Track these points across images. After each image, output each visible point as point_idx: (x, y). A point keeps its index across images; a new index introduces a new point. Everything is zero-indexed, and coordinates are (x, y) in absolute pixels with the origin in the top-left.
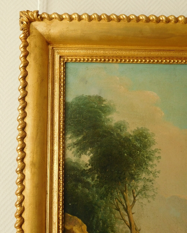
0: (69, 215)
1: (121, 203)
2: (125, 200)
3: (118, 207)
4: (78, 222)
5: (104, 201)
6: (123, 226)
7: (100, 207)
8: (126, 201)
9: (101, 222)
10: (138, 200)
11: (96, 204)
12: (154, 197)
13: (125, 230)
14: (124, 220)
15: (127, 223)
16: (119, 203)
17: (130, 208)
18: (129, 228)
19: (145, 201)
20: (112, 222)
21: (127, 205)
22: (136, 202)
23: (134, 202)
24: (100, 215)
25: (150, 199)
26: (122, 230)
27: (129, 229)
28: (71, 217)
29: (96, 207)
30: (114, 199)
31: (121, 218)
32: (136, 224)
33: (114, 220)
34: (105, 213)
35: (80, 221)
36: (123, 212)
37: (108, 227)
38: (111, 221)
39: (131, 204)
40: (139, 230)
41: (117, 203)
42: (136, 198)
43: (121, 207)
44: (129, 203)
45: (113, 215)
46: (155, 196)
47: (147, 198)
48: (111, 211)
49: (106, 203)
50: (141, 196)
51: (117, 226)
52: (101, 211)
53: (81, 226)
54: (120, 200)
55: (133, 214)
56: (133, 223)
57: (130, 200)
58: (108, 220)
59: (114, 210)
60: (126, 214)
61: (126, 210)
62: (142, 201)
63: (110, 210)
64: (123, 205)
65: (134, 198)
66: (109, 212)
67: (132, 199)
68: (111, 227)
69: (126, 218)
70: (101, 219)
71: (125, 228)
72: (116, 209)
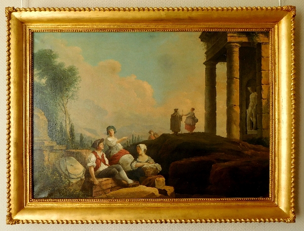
6: (62, 113)
8: (63, 101)
10: (69, 101)
14: (62, 110)
15: (64, 111)
16: (60, 102)
17: (65, 105)
21: (64, 103)
26: (61, 115)
32: (68, 112)
33: (57, 110)
35: (41, 111)
39: (66, 103)
40: (70, 115)
47: (74, 100)
50: (71, 99)
51: (59, 113)
53: (41, 113)
55: (67, 107)
56: (66, 112)
57: (65, 101)
60: (63, 107)
61: (63, 105)
64: (62, 103)
67: (67, 100)
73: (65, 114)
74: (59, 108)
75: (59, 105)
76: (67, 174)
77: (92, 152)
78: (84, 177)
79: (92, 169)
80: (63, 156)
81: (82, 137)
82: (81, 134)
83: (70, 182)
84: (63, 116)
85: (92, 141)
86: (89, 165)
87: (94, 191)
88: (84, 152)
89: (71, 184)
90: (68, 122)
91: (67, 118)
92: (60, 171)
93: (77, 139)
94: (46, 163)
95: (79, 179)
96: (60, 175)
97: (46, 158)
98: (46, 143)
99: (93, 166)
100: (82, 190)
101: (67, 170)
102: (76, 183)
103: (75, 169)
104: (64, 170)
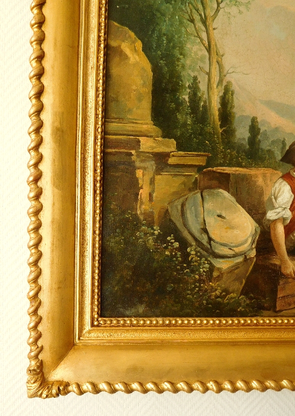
0: (116, 24)
1: (197, 10)
2: (203, 6)
3: (193, 17)
4: (130, 36)
5: (171, 6)
6: (197, 47)
7: (163, 15)
8: (204, 8)
9: (164, 39)
10: (224, 8)
11: (158, 10)
12: (249, 6)
13: (200, 53)
14: (200, 38)
15: (204, 42)
16: (194, 11)
17: (211, 20)
18: (208, 51)
19: (234, 10)
20: (182, 40)
21: (207, 15)
22: (221, 11)
23: (218, 10)
24: (164, 28)
25: (242, 8)
26: (196, 53)
27: (207, 54)
28: (119, 28)
29: (158, 15)
30: (187, 4)
31: (196, 35)
32: (218, 46)
33: (184, 37)
34: (172, 25)
35: (132, 34)
36: (199, 25)
37: (174, 47)
38: (180, 37)
39: (212, 14)
40: (222, 56)
41: (191, 10)
42: (221, 5)
43: (197, 17)
44: (210, 12)
45: (183, 29)
46: (250, 4)
47: (238, 6)
48: (181, 23)
49: (175, 9)
50: (229, 3)
51: (188, 46)
52: (165, 21)
53: (134, 42)
54: (195, 6)
55: (214, 29)
56: (213, 43)
57: (212, 8)
58: (176, 36)
59: (185, 21)
60: (204, 28)
61: (204, 22)
62: (229, 11)
63: (180, 21)
64: (200, 15)
65: (218, 4)
66: (178, 23)
67: (215, 6)
68: (180, 47)
69: (204, 35)
70: (164, 35)
71: (201, 50)
72: (188, 20)
73: (209, 50)
74: (191, 28)
75: (192, 21)
76: (205, 240)
77: (283, 177)
78: (253, 254)
79: (280, 230)
80: (196, 185)
81: (254, 129)
82: (254, 120)
83: (212, 268)
84: (202, 59)
85: (284, 143)
86: (271, 215)
87: (280, 295)
88: (259, 175)
89: (215, 274)
90: (215, 79)
91: (215, 66)
92: (186, 234)
93: (242, 134)
94: (143, 207)
95: (240, 259)
96: (184, 244)
97: (144, 193)
98: (146, 144)
99: (284, 219)
100: (245, 292)
101: (205, 231)
102: (231, 271)
103: (231, 227)
104: (195, 228)
